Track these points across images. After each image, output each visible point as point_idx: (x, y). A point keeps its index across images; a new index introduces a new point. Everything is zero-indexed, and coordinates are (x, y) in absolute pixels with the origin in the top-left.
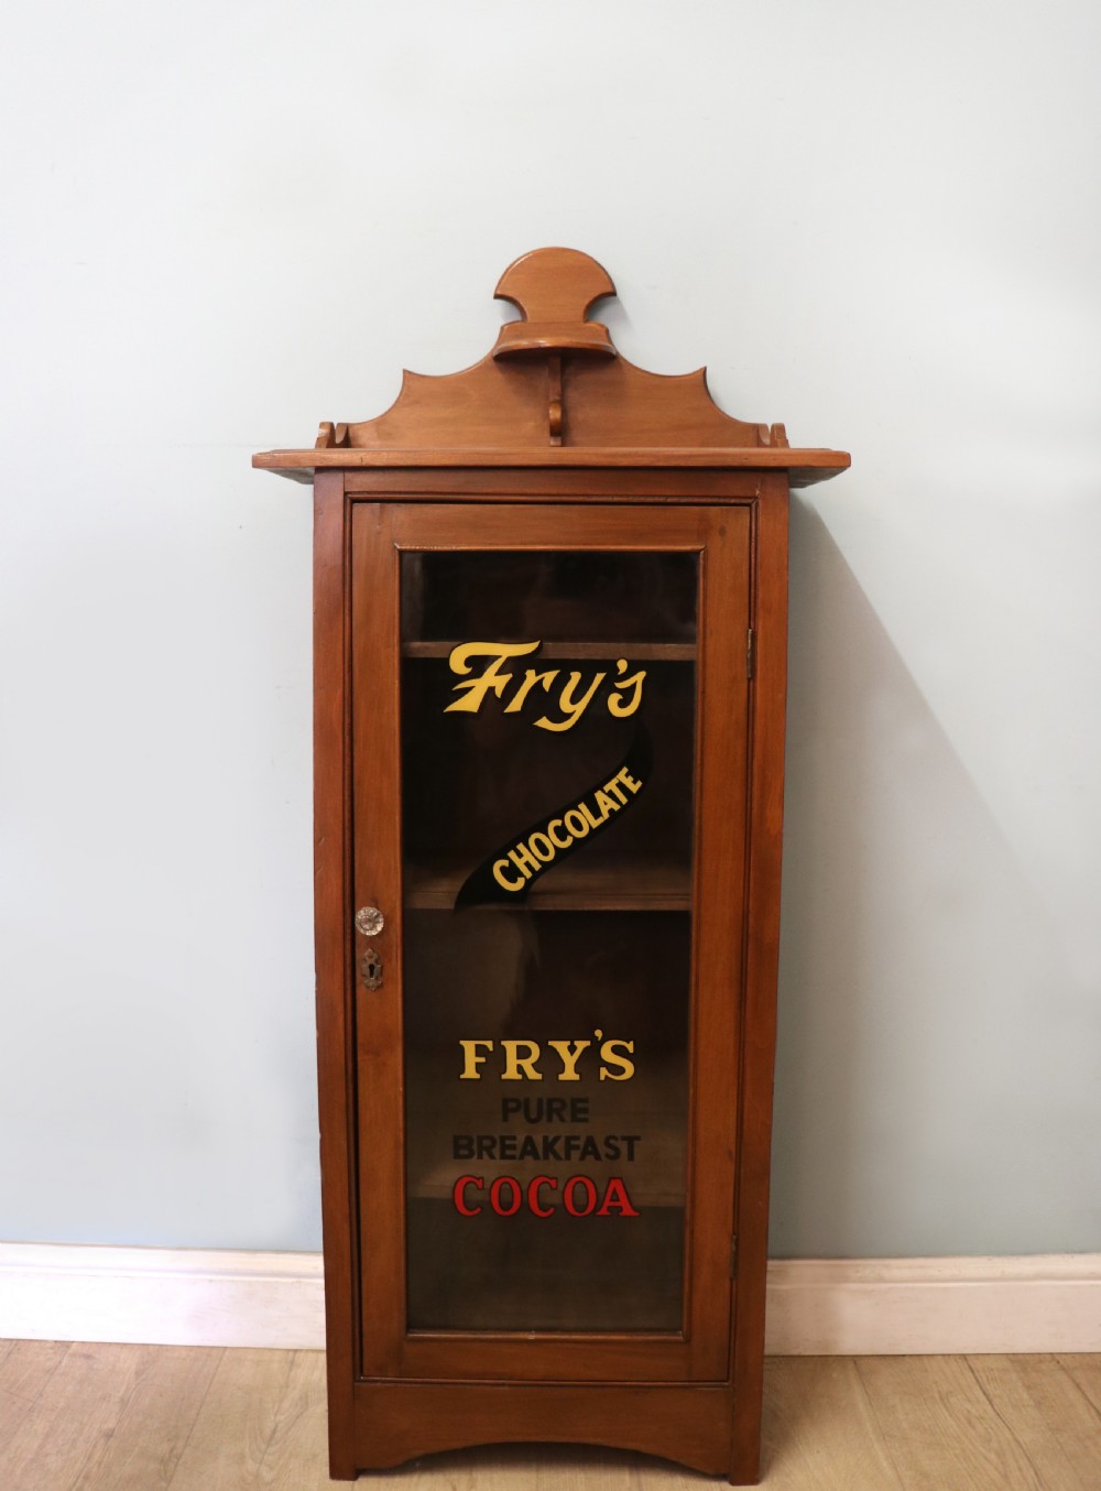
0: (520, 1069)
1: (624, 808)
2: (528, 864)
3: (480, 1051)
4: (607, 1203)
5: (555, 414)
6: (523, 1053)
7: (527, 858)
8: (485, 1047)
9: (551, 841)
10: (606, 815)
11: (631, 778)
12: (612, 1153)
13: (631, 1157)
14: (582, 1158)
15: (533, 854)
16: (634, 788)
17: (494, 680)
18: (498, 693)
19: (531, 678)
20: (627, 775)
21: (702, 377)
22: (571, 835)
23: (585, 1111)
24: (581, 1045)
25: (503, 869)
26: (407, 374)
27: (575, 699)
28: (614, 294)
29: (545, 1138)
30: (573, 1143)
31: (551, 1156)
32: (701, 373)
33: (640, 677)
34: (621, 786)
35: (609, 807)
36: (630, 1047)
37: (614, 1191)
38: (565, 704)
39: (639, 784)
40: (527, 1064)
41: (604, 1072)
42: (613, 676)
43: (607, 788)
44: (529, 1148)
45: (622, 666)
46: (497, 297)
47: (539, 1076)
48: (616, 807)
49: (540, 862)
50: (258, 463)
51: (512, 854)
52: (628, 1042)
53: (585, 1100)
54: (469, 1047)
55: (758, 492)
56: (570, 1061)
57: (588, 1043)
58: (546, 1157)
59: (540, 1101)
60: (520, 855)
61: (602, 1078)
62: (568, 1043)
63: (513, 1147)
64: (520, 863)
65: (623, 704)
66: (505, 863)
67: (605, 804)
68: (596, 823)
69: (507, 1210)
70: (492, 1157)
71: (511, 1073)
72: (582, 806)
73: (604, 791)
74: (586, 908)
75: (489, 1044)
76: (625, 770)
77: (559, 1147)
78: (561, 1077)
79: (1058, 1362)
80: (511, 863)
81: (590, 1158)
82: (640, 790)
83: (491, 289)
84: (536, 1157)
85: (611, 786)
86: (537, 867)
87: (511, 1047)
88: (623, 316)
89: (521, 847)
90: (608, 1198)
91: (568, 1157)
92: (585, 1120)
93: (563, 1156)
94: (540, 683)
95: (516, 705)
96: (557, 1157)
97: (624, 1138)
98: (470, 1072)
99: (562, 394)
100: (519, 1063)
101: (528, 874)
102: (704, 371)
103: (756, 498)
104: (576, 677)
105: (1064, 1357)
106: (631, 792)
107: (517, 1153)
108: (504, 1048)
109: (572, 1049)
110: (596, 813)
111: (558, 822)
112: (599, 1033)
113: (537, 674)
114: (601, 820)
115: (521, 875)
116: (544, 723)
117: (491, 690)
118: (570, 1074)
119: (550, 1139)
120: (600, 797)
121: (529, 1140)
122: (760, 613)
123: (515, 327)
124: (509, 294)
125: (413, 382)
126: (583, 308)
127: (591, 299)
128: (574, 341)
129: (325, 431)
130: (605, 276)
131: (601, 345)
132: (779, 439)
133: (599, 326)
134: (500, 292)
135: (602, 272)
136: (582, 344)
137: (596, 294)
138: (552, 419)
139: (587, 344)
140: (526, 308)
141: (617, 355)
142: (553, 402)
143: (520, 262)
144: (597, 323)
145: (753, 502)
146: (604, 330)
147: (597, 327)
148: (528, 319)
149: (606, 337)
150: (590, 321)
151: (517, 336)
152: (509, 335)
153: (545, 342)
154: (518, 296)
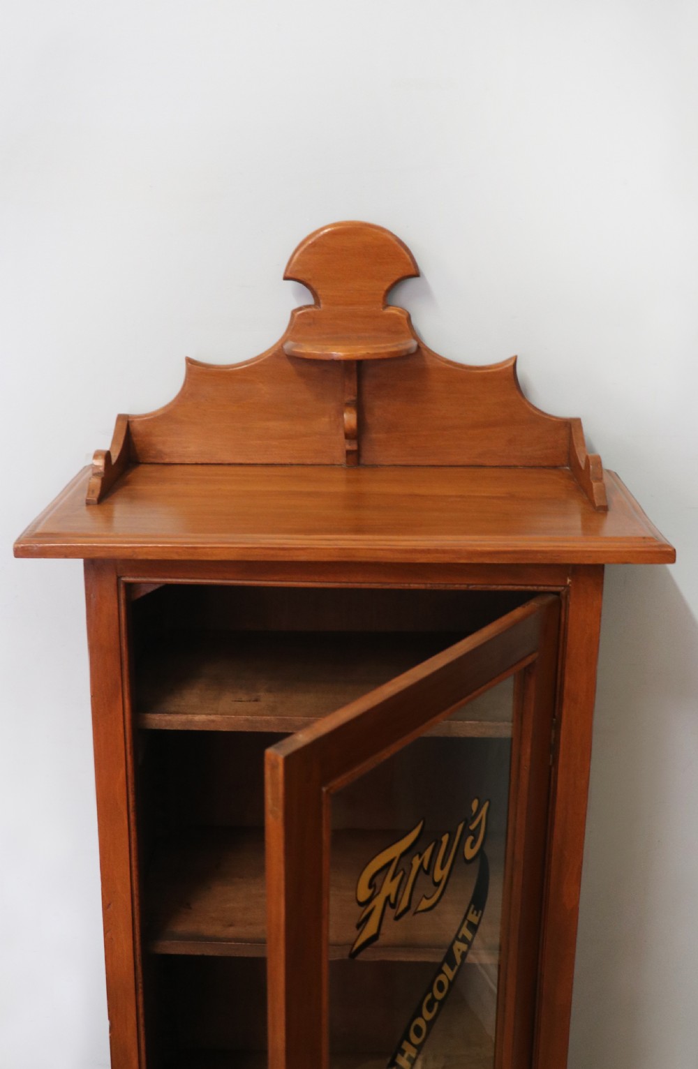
5: (350, 418)
21: (512, 370)
26: (190, 362)
28: (416, 274)
32: (511, 363)
46: (286, 278)
50: (23, 551)
55: (569, 581)
83: (282, 277)
88: (427, 292)
99: (359, 393)
102: (515, 359)
103: (566, 586)
122: (566, 702)
123: (307, 313)
124: (299, 277)
125: (197, 372)
126: (383, 292)
127: (392, 282)
128: (371, 352)
129: (100, 463)
130: (408, 256)
131: (401, 351)
132: (596, 482)
133: (400, 312)
134: (291, 273)
135: (404, 252)
136: (380, 354)
137: (397, 277)
138: (347, 426)
139: (385, 353)
140: (319, 292)
141: (419, 347)
142: (347, 405)
143: (313, 240)
144: (397, 307)
145: (563, 590)
146: (405, 316)
147: (398, 313)
148: (322, 306)
149: (407, 327)
150: (390, 306)
151: (309, 324)
152: (301, 323)
153: (338, 353)
154: (310, 280)
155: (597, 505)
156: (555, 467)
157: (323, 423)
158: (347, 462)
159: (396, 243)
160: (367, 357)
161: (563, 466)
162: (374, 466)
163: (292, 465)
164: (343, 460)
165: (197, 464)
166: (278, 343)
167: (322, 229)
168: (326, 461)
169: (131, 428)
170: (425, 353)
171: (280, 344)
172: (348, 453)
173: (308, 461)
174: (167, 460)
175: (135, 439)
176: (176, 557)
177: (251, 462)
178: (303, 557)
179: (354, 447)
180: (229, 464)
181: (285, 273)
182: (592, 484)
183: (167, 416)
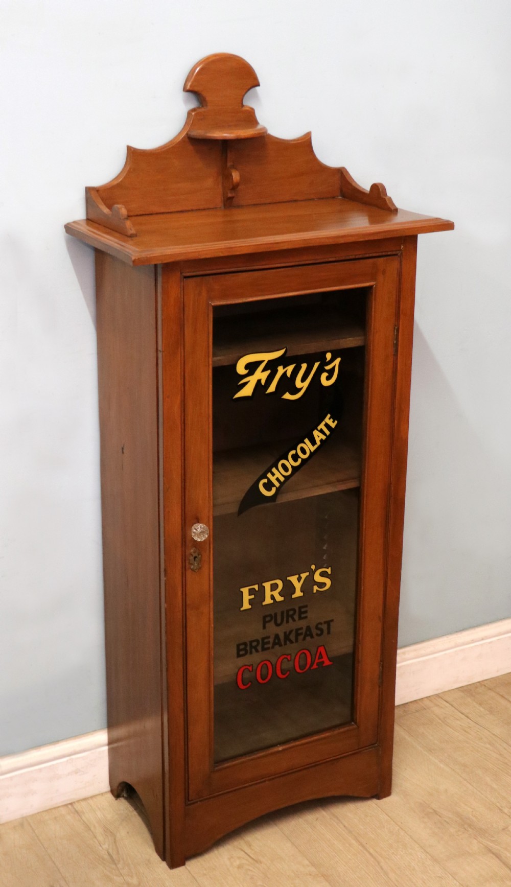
0: (273, 597)
1: (328, 437)
2: (278, 479)
3: (251, 592)
4: (317, 661)
5: (236, 175)
6: (274, 587)
7: (277, 475)
8: (254, 589)
9: (290, 463)
10: (318, 443)
11: (332, 420)
12: (319, 632)
13: (329, 632)
14: (304, 639)
15: (280, 472)
16: (333, 425)
17: (261, 375)
18: (263, 382)
19: (281, 370)
20: (330, 419)
21: (309, 140)
22: (300, 458)
23: (306, 612)
24: (304, 576)
25: (264, 485)
27: (303, 380)
28: (257, 83)
29: (285, 633)
30: (300, 632)
31: (288, 642)
33: (338, 361)
34: (327, 425)
35: (320, 439)
36: (329, 571)
37: (320, 653)
38: (298, 383)
39: (336, 422)
40: (276, 593)
41: (316, 588)
42: (324, 363)
43: (319, 428)
44: (277, 641)
45: (329, 356)
46: (185, 90)
47: (282, 599)
48: (324, 437)
49: (283, 476)
51: (269, 475)
52: (328, 568)
53: (306, 606)
54: (245, 591)
55: (402, 247)
56: (298, 585)
57: (307, 574)
58: (285, 644)
59: (282, 613)
60: (273, 474)
61: (315, 591)
62: (297, 576)
63: (268, 643)
64: (273, 479)
65: (328, 378)
66: (265, 481)
67: (318, 437)
68: (313, 449)
69: (266, 679)
70: (257, 651)
71: (268, 601)
72: (306, 441)
73: (318, 430)
74: (303, 497)
75: (256, 587)
76: (329, 416)
77: (292, 637)
78: (294, 596)
79: (485, 686)
80: (269, 480)
81: (308, 638)
82: (336, 426)
83: (182, 89)
84: (281, 645)
85: (322, 426)
86: (282, 479)
87: (267, 585)
89: (274, 470)
90: (317, 657)
91: (297, 641)
92: (306, 617)
93: (294, 641)
94: (285, 373)
95: (272, 388)
96: (291, 642)
97: (325, 623)
98: (246, 606)
100: (272, 594)
101: (277, 484)
103: (401, 250)
104: (304, 366)
105: (486, 682)
106: (331, 427)
107: (270, 645)
108: (264, 587)
109: (299, 579)
110: (313, 442)
111: (293, 452)
112: (313, 567)
113: (284, 368)
114: (316, 446)
115: (274, 486)
116: (287, 396)
117: (259, 381)
118: (298, 593)
119: (288, 633)
120: (316, 433)
121: (277, 636)
122: (402, 316)
123: (198, 113)
125: (133, 154)
126: (241, 97)
127: (246, 90)
132: (386, 197)
134: (187, 87)
135: (253, 71)
137: (249, 87)
138: (235, 180)
140: (207, 99)
142: (230, 168)
143: (201, 65)
144: (247, 106)
145: (399, 252)
146: (253, 111)
147: (250, 109)
148: (208, 107)
149: (255, 117)
150: (243, 105)
151: (201, 120)
154: (202, 91)
155: (392, 209)
156: (334, 197)
157: (210, 182)
158: (225, 205)
161: (338, 196)
162: (239, 206)
164: (221, 205)
168: (211, 206)
172: (229, 199)
173: (202, 207)
176: (221, 255)
178: (285, 247)
180: (157, 214)
181: (184, 87)
182: (385, 199)
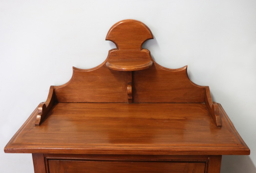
5: (129, 88)
21: (185, 71)
26: (74, 68)
28: (152, 37)
32: (185, 68)
55: (209, 158)
83: (105, 39)
88: (156, 43)
99: (133, 79)
102: (187, 66)
103: (208, 160)
123: (114, 52)
124: (111, 39)
125: (76, 71)
126: (141, 45)
127: (144, 41)
128: (136, 68)
129: (41, 109)
130: (149, 32)
131: (147, 67)
132: (217, 116)
133: (147, 51)
134: (108, 38)
135: (148, 30)
136: (139, 68)
137: (146, 39)
138: (128, 92)
139: (141, 68)
140: (118, 45)
141: (153, 63)
142: (129, 84)
143: (115, 26)
144: (146, 49)
145: (206, 161)
146: (148, 53)
147: (146, 52)
148: (119, 49)
149: (149, 56)
150: (143, 49)
151: (115, 56)
152: (112, 55)
153: (124, 68)
154: (115, 40)
155: (218, 125)
156: (200, 103)
157: (121, 89)
158: (129, 102)
159: (145, 27)
160: (135, 70)
162: (138, 103)
163: (110, 103)
164: (127, 101)
165: (78, 103)
166: (104, 62)
167: (119, 22)
168: (121, 101)
169: (55, 91)
170: (155, 65)
171: (105, 63)
172: (129, 99)
173: (116, 101)
174: (68, 101)
175: (56, 94)
176: (64, 153)
177: (96, 102)
179: (131, 98)
180: (88, 103)
181: (106, 38)
182: (215, 117)
183: (66, 87)
